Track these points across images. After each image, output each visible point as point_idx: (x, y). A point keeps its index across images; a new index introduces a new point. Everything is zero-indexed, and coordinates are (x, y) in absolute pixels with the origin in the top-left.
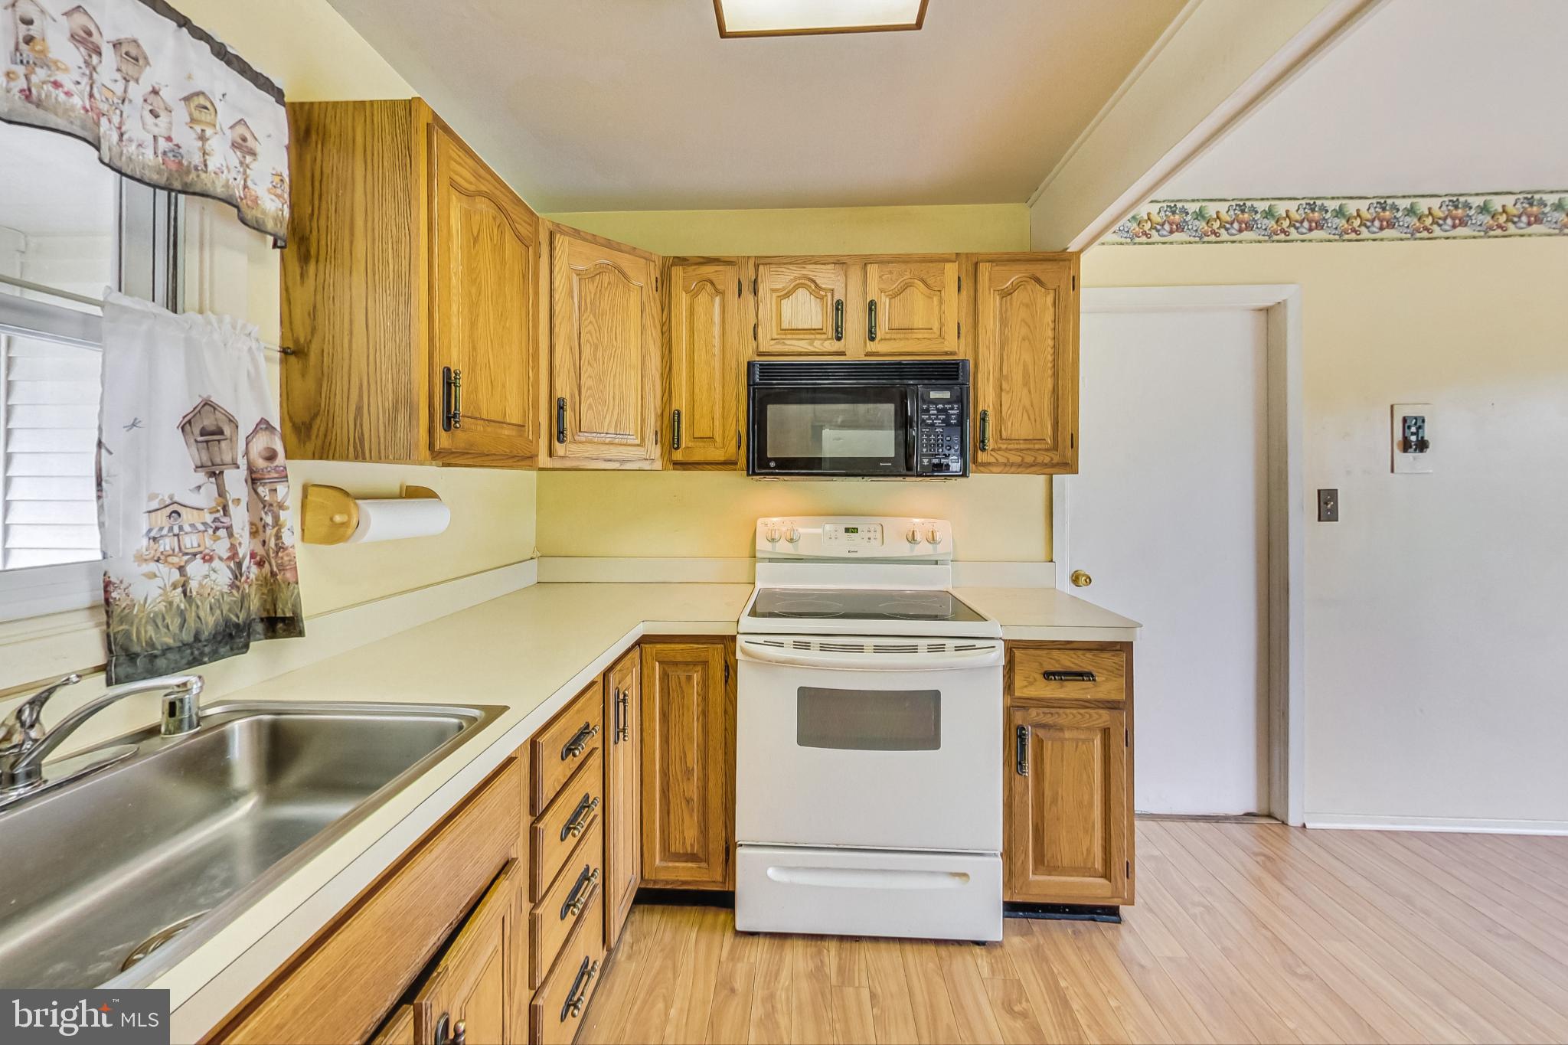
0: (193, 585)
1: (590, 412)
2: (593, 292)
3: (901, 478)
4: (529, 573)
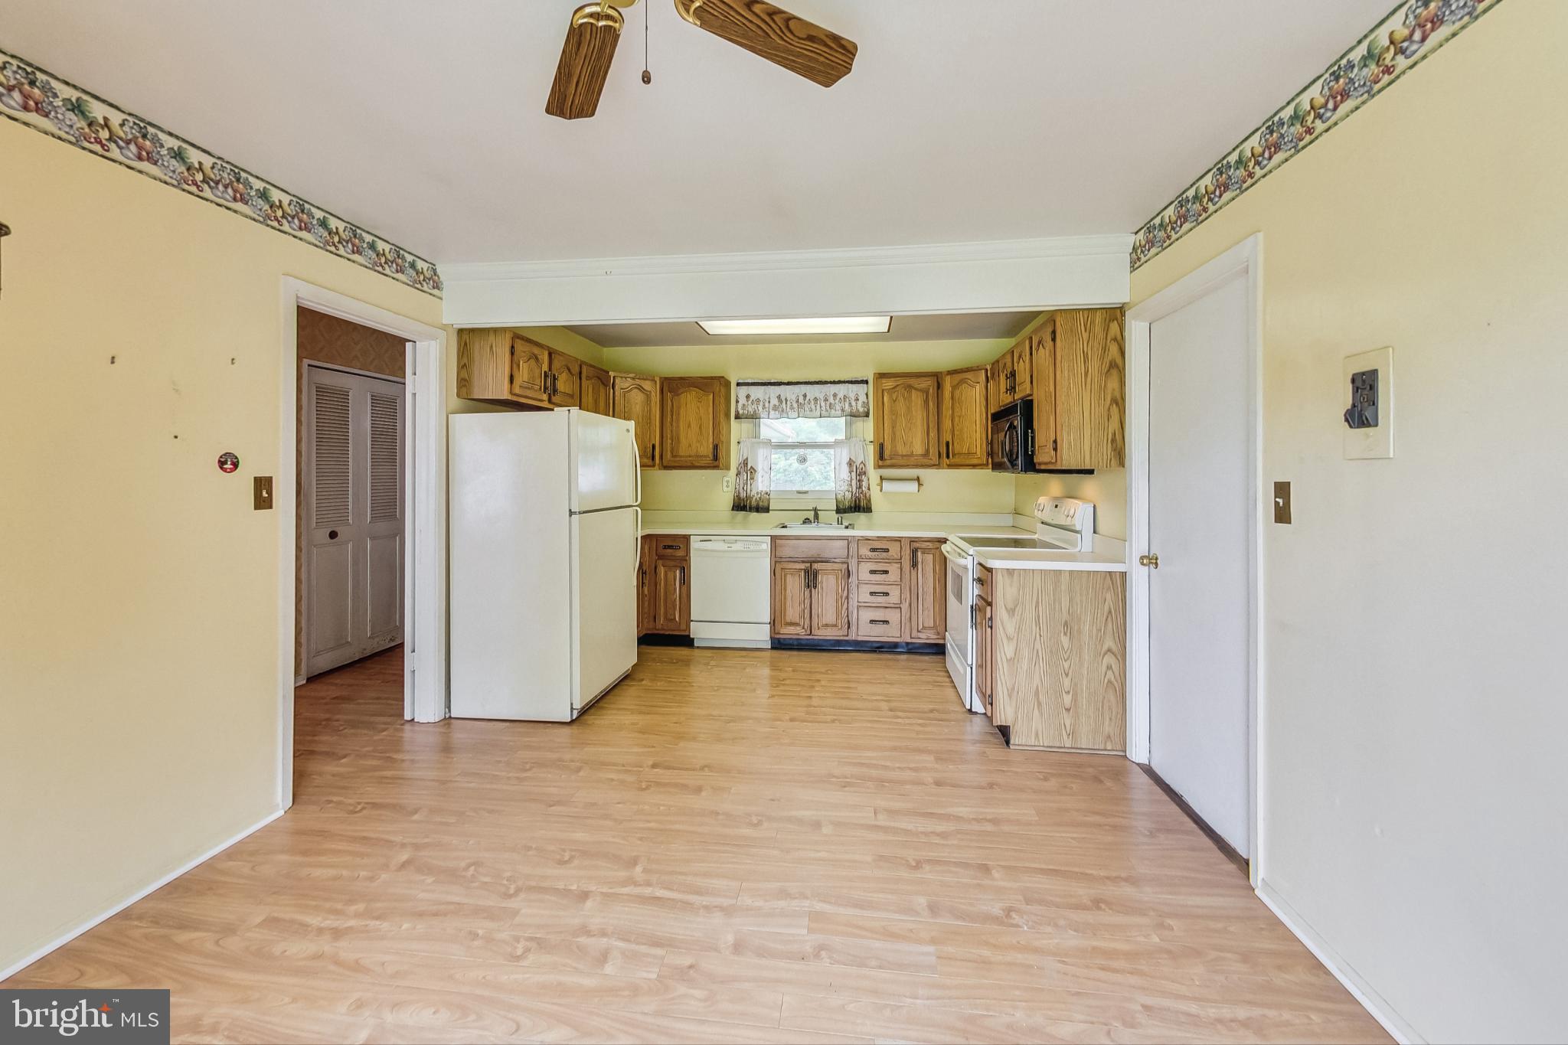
0: (846, 496)
1: (958, 446)
2: (960, 393)
4: (1009, 520)
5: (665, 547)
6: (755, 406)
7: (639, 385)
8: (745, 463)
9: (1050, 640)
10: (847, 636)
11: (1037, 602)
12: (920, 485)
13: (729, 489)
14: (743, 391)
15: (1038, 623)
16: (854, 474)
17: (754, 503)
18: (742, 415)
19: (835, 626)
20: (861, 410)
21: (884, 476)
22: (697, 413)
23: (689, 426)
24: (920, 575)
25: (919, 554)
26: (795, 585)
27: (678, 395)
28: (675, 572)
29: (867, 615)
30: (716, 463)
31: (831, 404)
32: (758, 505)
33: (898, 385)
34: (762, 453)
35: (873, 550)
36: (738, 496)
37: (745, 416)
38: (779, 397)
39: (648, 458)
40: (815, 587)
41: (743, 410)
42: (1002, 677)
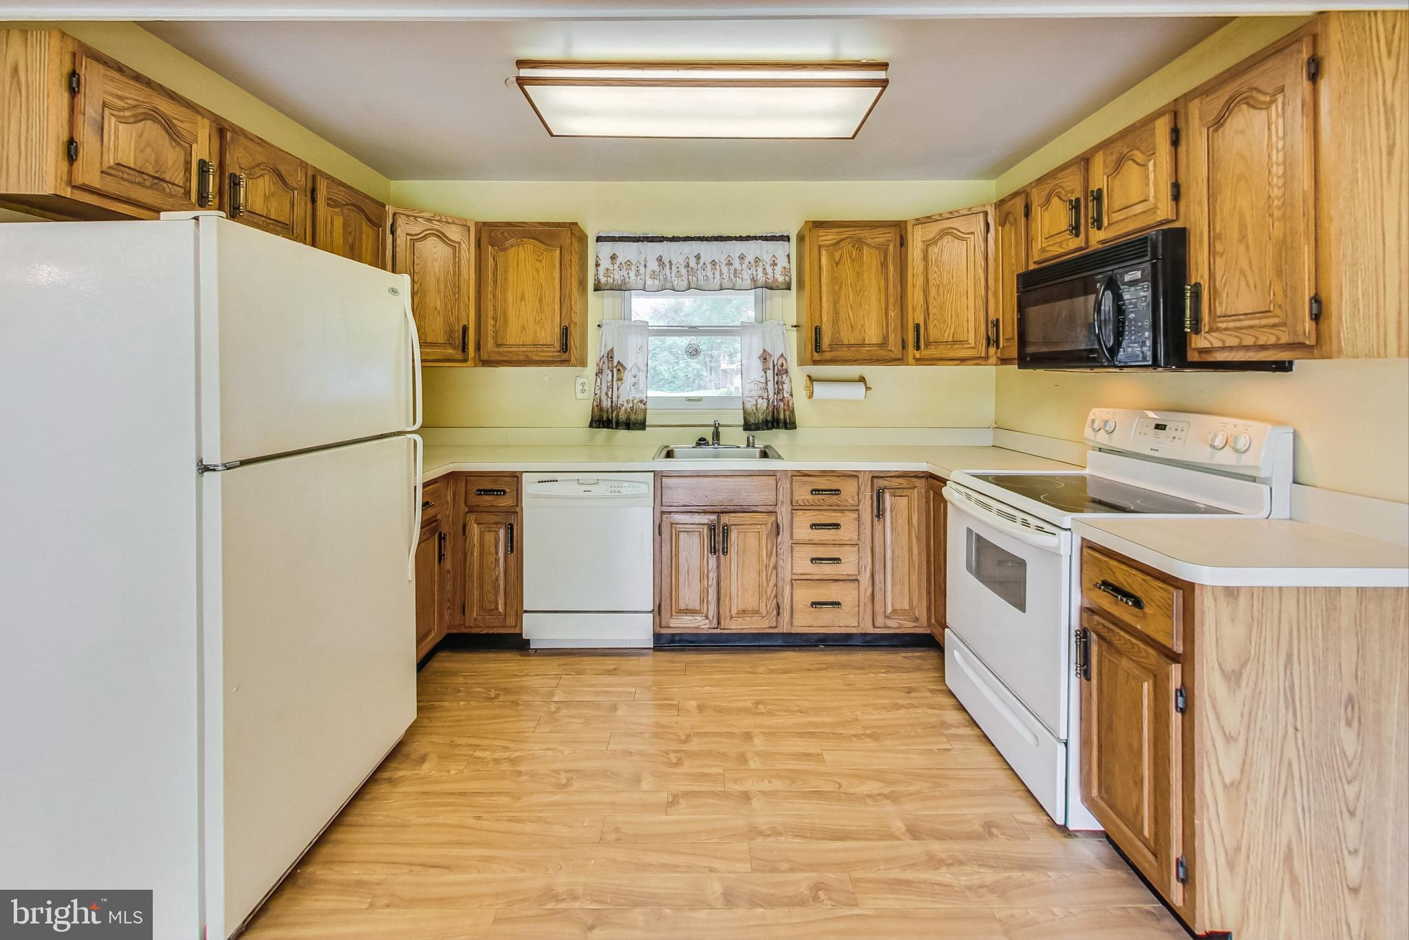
0: (758, 406)
1: (935, 330)
2: (936, 252)
3: (1117, 370)
4: (988, 439)
5: (482, 492)
6: (624, 272)
7: (438, 231)
8: (610, 356)
9: (1317, 738)
10: (776, 627)
11: (1289, 656)
12: (868, 388)
13: (586, 395)
14: (606, 249)
15: (1291, 702)
16: (770, 373)
17: (623, 417)
18: (606, 285)
19: (756, 612)
20: (780, 279)
21: (814, 376)
22: (534, 278)
23: (523, 298)
24: (888, 530)
25: (887, 496)
26: (692, 548)
27: (505, 250)
28: (497, 532)
29: (805, 595)
30: (565, 356)
31: (736, 270)
32: (628, 418)
33: (842, 240)
34: (634, 341)
35: (815, 491)
36: (599, 406)
37: (609, 287)
38: (660, 259)
39: (454, 348)
40: (725, 552)
41: (607, 277)
42: (1214, 824)
